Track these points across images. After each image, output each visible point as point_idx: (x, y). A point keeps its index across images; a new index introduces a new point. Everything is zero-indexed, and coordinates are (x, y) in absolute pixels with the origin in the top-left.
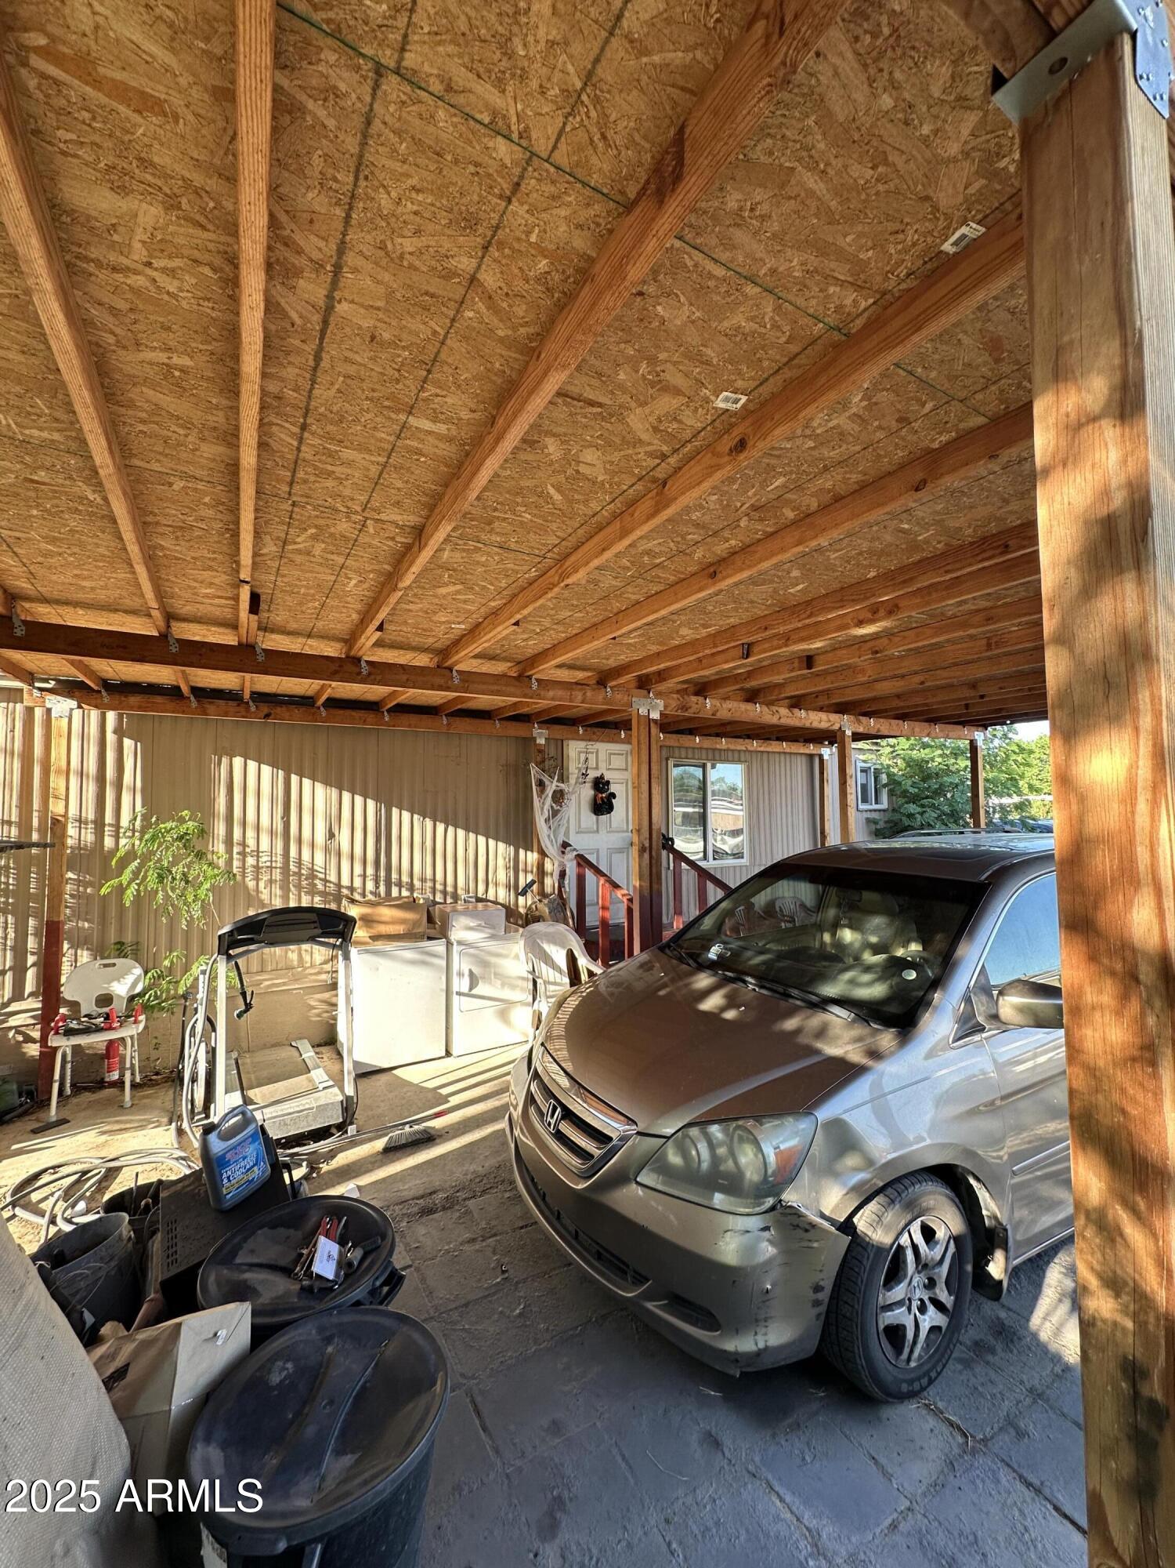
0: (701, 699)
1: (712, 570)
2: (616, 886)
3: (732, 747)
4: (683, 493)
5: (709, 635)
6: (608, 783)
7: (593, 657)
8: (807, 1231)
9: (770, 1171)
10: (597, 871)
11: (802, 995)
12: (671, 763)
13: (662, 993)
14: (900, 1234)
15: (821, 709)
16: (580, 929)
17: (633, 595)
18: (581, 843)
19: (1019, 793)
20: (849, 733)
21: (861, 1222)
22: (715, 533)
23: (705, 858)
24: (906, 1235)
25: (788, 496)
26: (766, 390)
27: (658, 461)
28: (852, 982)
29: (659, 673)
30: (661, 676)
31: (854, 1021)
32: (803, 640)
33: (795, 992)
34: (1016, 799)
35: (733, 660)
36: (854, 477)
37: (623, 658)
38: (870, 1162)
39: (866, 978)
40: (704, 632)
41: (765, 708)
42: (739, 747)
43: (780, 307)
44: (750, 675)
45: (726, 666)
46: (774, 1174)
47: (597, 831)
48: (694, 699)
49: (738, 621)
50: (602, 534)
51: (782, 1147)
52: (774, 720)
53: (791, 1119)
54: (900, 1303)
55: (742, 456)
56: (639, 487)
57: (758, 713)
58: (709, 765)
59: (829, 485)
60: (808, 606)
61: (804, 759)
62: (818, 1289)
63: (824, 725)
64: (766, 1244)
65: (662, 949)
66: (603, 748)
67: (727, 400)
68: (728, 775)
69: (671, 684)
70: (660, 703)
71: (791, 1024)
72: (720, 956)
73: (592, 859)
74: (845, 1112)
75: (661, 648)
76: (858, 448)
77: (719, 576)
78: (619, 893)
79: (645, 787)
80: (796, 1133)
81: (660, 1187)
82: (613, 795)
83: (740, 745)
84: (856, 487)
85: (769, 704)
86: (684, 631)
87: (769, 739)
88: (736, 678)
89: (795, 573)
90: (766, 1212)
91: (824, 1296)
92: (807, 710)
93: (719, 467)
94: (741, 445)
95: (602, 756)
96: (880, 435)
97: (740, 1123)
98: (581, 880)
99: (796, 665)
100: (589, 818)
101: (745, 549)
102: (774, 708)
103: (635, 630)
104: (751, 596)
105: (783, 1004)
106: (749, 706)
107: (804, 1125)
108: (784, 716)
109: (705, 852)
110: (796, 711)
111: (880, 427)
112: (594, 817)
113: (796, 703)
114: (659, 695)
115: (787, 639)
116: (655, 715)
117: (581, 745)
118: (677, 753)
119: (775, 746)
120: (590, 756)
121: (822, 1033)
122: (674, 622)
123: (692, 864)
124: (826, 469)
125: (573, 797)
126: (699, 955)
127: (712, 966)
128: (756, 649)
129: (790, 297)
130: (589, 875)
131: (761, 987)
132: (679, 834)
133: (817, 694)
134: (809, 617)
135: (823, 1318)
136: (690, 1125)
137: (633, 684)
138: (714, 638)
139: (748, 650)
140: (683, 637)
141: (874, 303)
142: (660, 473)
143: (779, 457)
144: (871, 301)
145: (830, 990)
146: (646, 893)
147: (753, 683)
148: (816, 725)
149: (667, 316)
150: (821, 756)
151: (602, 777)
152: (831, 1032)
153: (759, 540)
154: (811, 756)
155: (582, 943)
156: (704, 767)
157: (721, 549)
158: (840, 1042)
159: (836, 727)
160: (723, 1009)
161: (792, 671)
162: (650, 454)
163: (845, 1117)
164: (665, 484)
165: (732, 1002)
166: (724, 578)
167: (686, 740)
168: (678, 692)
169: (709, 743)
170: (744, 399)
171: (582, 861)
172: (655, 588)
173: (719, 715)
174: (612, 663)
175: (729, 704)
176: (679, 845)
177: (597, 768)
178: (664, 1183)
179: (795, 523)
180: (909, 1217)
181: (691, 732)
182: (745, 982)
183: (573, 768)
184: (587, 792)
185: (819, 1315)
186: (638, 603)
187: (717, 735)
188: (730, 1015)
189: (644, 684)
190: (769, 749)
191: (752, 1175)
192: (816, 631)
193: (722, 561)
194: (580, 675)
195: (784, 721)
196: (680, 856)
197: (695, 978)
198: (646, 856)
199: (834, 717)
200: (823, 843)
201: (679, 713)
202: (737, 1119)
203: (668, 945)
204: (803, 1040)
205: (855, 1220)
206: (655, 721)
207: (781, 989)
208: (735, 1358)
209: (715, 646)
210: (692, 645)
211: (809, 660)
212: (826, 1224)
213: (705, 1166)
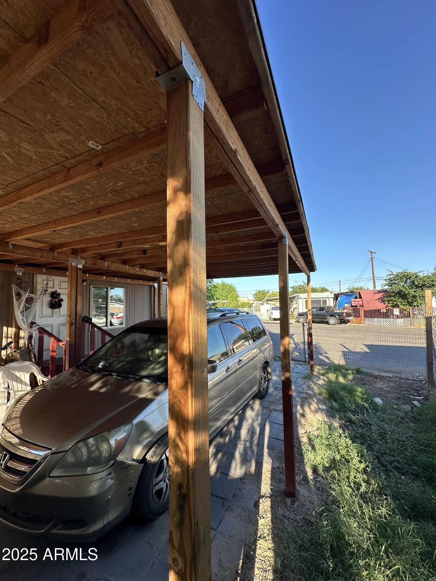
0: (102, 261)
1: (98, 210)
2: (59, 341)
3: (120, 281)
4: (77, 176)
5: (103, 236)
6: (59, 294)
7: (46, 238)
8: (127, 468)
9: (113, 450)
10: (50, 335)
11: (134, 377)
12: (92, 286)
13: (73, 387)
14: (162, 456)
15: (152, 269)
16: (39, 362)
17: (62, 214)
18: (41, 322)
19: (214, 300)
20: (161, 279)
21: (148, 457)
22: (98, 196)
23: (106, 325)
24: (164, 455)
25: (126, 189)
26: (110, 146)
27: (64, 159)
28: (153, 369)
29: (82, 249)
30: (83, 250)
31: (151, 383)
32: (140, 244)
33: (131, 376)
34: (213, 302)
35: (114, 248)
36: (149, 190)
37: (63, 240)
38: (152, 433)
39: (158, 366)
40: (100, 235)
41: (130, 268)
42: (123, 282)
43: (110, 117)
44: (122, 254)
45: (111, 250)
46: (114, 451)
47: (52, 316)
48: (99, 261)
49: (114, 233)
50: (40, 183)
51: (118, 439)
52: (134, 272)
53: (123, 427)
54: (161, 481)
55: (101, 169)
56: (57, 167)
57: (127, 269)
58: (109, 288)
59: (141, 189)
60: (139, 232)
61: (148, 287)
62: (130, 489)
63: (153, 275)
64: (109, 480)
65: (78, 367)
66: (57, 279)
67: (92, 144)
68: (118, 292)
69: (89, 254)
70: (83, 262)
71: (127, 389)
72: (103, 366)
73: (49, 329)
74: (144, 418)
75: (81, 239)
76: (149, 180)
77: (101, 213)
78: (61, 344)
79: (74, 297)
80: (125, 432)
81: (62, 475)
82: (62, 300)
83: (123, 281)
84: (150, 193)
85: (132, 266)
86: (91, 233)
87: (135, 279)
88: (117, 255)
89: (134, 219)
90: (110, 467)
91: (133, 491)
92: (146, 269)
93: (92, 170)
94: (100, 164)
95: (56, 282)
96: (156, 177)
97: (101, 434)
98: (41, 341)
99: (140, 252)
100: (47, 311)
101: (112, 205)
102: (134, 268)
103: (67, 229)
104: (118, 224)
105: (126, 381)
106: (124, 266)
107: (128, 427)
108: (138, 271)
109: (106, 322)
110: (142, 269)
111: (155, 175)
112: (51, 310)
113: (142, 266)
114: (82, 258)
115: (135, 243)
116: (80, 266)
117: (45, 277)
118: (95, 283)
119: (137, 282)
120: (49, 282)
121: (139, 390)
122: (86, 228)
123: (99, 328)
124: (139, 184)
125: (39, 301)
126: (94, 366)
127: (99, 371)
128: (123, 245)
129: (113, 115)
130: (46, 337)
131: (118, 376)
132: (95, 316)
133: (150, 264)
134: (141, 235)
135: (132, 500)
136: (78, 442)
137: (70, 252)
138: (105, 238)
139: (120, 245)
140: (91, 236)
141: (145, 131)
142: (67, 164)
143: (119, 174)
144: (144, 129)
145: (144, 373)
146: (73, 343)
147: (123, 258)
148: (150, 275)
149: (57, 98)
150: (154, 286)
151: (56, 291)
152: (142, 389)
153: (117, 203)
154: (151, 286)
155: (39, 369)
156: (107, 288)
157: (102, 203)
158: (145, 392)
159: (157, 276)
160: (100, 388)
161: (138, 255)
162: (60, 155)
163: (143, 420)
164: (69, 170)
165: (104, 385)
166: (103, 215)
167: (98, 277)
168: (93, 257)
169: (110, 279)
170: (100, 147)
171: (42, 331)
172: (73, 213)
173: (110, 269)
174: (57, 241)
175: (115, 265)
176: (95, 320)
177: (53, 287)
178: (64, 472)
179: (129, 200)
180: (165, 449)
181: (102, 274)
182: (112, 375)
183: (39, 287)
184: (47, 298)
185: (131, 499)
186: (65, 217)
187: (113, 276)
188: (103, 390)
189: (75, 252)
190: (135, 283)
191: (105, 454)
192: (145, 241)
193: (102, 208)
194: (40, 245)
195: (137, 273)
196: (94, 325)
197: (90, 377)
198: (74, 327)
199: (156, 273)
200: (154, 318)
201: (92, 266)
202: (100, 433)
203: (81, 365)
204: (131, 394)
205: (146, 457)
206: (80, 269)
207: (126, 376)
208: (94, 534)
209: (105, 241)
210: (95, 239)
211: (145, 251)
212: (134, 463)
213: (85, 457)
